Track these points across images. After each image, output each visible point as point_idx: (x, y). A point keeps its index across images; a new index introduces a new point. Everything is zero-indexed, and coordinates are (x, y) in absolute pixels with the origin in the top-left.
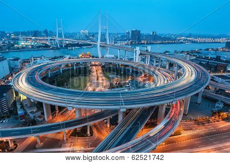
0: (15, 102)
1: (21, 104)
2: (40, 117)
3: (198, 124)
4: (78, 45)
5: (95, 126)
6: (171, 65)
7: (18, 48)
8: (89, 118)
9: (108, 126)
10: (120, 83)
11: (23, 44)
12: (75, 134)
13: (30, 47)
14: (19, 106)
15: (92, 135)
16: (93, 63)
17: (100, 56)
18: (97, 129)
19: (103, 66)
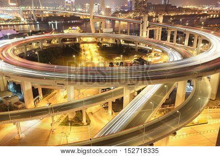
2: (17, 104)
8: (85, 101)
9: (110, 112)
12: (67, 123)
15: (89, 124)
16: (84, 40)
19: (99, 44)
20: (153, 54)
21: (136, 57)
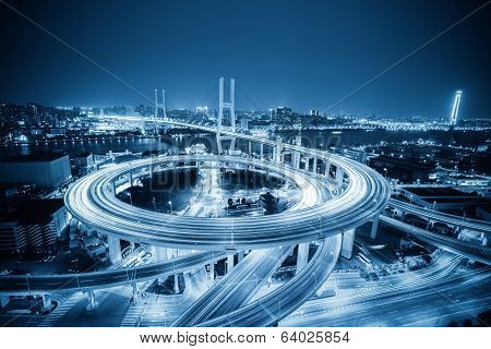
0: (68, 227)
1: (77, 231)
2: (102, 255)
3: (367, 277)
4: (188, 131)
5: (190, 274)
6: (334, 168)
7: (94, 136)
9: (212, 275)
10: (244, 200)
11: (103, 128)
12: (156, 289)
13: (112, 133)
14: (72, 237)
15: (181, 292)
17: (220, 151)
18: (193, 281)
19: (222, 170)
20: (287, 186)
21: (264, 191)
